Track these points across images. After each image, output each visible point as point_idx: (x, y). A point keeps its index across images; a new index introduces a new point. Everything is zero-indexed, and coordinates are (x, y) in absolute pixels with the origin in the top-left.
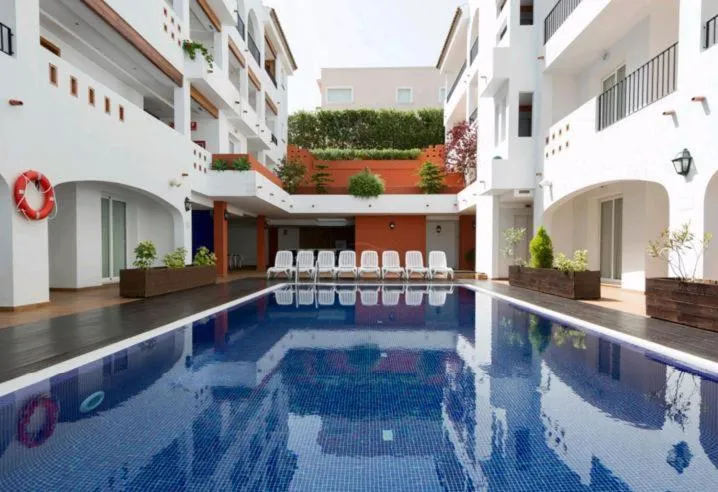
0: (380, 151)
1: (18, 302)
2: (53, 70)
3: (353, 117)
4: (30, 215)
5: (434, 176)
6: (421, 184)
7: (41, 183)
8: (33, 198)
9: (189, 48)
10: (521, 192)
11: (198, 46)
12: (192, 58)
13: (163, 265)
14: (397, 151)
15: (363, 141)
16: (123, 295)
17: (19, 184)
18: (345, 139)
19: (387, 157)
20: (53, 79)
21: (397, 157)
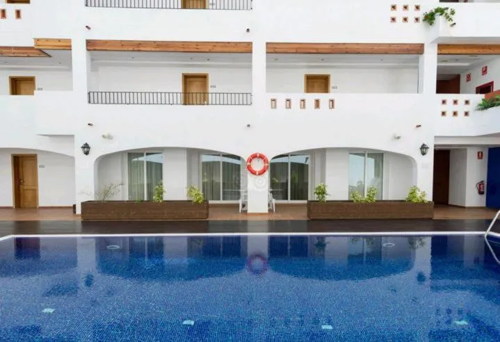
2: (275, 101)
9: (429, 17)
12: (432, 23)
20: (274, 105)
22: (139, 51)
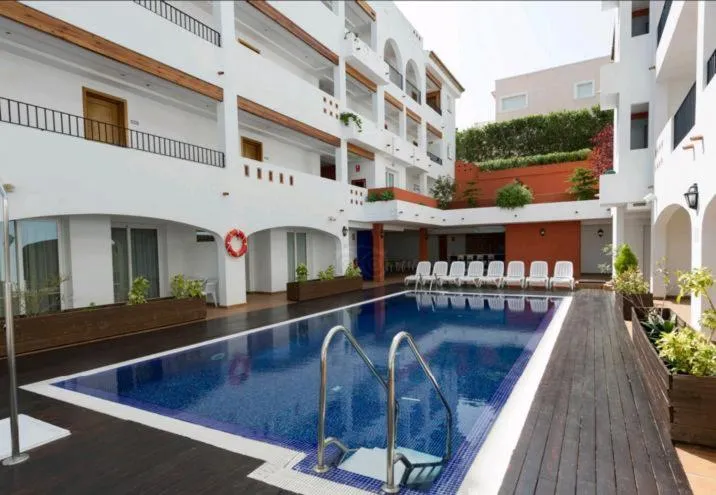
0: (544, 156)
1: (229, 303)
2: (247, 168)
3: (519, 125)
4: (234, 255)
5: (587, 181)
6: (571, 190)
7: (240, 235)
8: (236, 245)
9: (345, 118)
10: (635, 205)
11: (350, 115)
12: (347, 124)
13: (317, 278)
14: (563, 154)
15: (531, 147)
16: (289, 299)
17: (228, 238)
18: (512, 148)
19: (551, 161)
20: (247, 173)
21: (563, 160)
22: (63, 39)
